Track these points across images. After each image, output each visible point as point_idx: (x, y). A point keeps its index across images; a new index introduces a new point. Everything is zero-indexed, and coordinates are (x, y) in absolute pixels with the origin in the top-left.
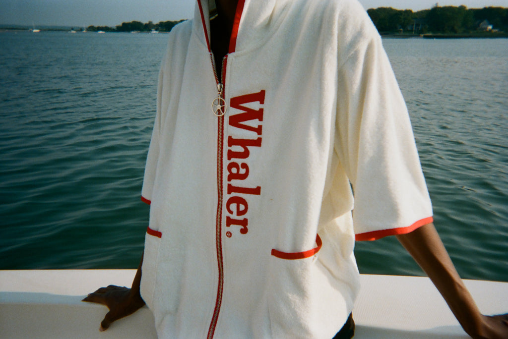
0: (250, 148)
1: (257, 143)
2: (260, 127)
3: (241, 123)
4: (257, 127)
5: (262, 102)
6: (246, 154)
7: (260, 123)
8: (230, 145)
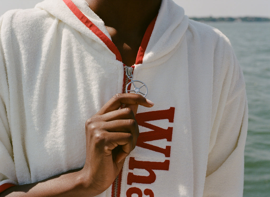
0: (156, 172)
1: (165, 166)
2: (168, 148)
3: (147, 142)
4: (165, 148)
5: (171, 120)
6: (151, 179)
7: (169, 144)
8: (131, 167)
